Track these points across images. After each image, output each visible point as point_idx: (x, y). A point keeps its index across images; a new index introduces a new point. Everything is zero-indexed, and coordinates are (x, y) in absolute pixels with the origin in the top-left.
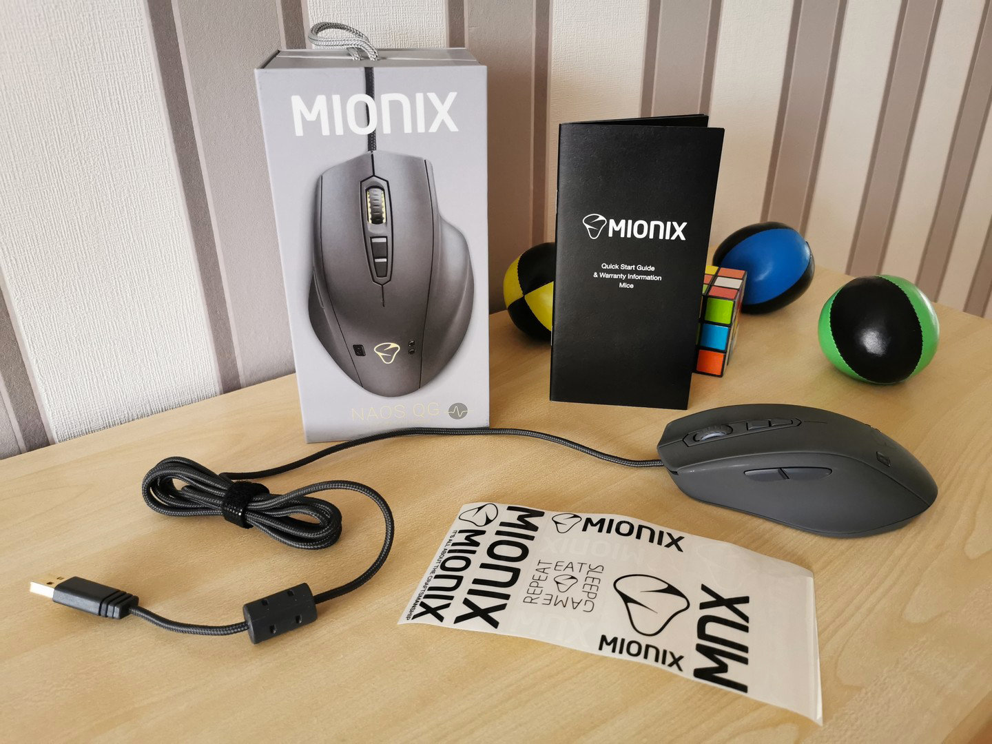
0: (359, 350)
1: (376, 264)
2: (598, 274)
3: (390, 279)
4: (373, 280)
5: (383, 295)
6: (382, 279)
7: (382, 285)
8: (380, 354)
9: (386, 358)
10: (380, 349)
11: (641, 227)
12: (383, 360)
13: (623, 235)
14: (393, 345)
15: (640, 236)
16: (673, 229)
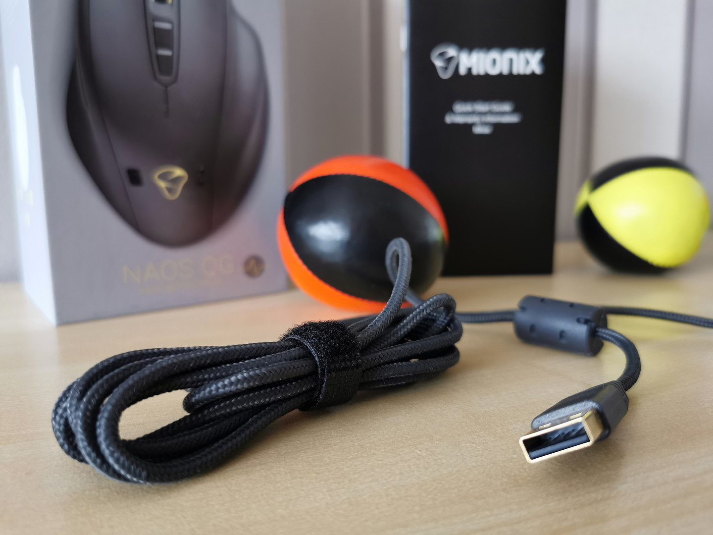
0: (134, 177)
1: (159, 57)
2: (449, 119)
3: (175, 80)
4: (155, 78)
5: (166, 100)
6: (165, 79)
7: (166, 86)
8: (162, 184)
9: (170, 190)
10: (163, 177)
11: (494, 61)
12: (167, 194)
13: (475, 72)
14: (179, 172)
15: (494, 72)
16: (528, 62)
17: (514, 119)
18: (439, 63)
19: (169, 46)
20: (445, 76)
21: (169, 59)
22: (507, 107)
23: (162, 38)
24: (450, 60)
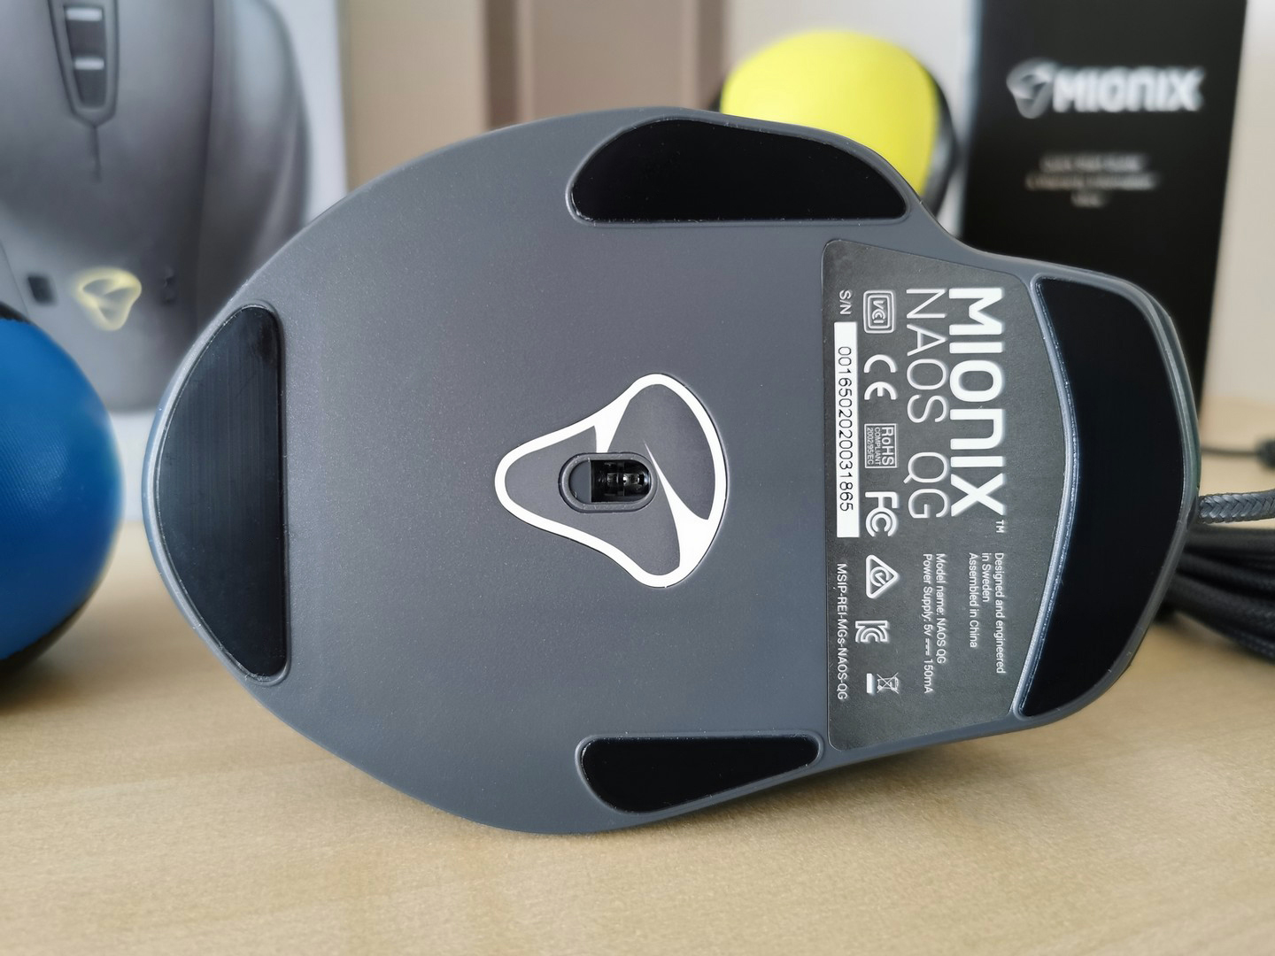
0: (40, 289)
1: (77, 74)
2: (1032, 183)
3: (112, 113)
4: (73, 111)
5: (95, 150)
6: (91, 112)
7: (94, 126)
8: (92, 303)
9: (107, 312)
10: (93, 288)
11: (1114, 90)
12: (101, 320)
13: (1080, 107)
14: (123, 280)
15: (1113, 106)
16: (1172, 90)
17: (1142, 183)
18: (1019, 92)
19: (98, 52)
20: (1031, 112)
21: (98, 76)
22: (1131, 163)
23: (82, 39)
24: (1038, 88)
